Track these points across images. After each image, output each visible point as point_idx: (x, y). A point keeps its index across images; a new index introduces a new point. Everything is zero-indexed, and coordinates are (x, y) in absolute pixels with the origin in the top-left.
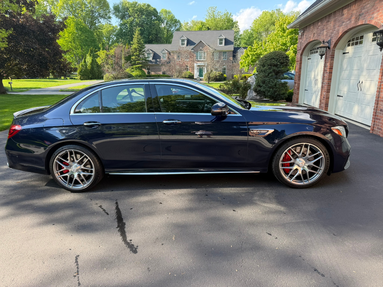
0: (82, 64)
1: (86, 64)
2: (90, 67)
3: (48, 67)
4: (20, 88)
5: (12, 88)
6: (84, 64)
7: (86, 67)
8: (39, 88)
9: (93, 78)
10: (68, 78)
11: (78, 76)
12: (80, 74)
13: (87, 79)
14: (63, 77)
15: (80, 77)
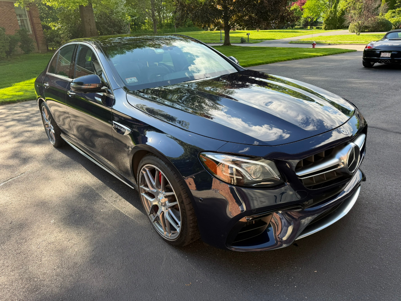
0: (331, 11)
1: (336, 10)
2: (341, 13)
3: (268, 17)
4: (257, 40)
5: (249, 39)
6: (333, 10)
7: (335, 14)
8: (273, 39)
9: (340, 27)
10: (315, 28)
11: (323, 26)
12: (326, 23)
13: (333, 28)
14: (309, 27)
15: (325, 26)
